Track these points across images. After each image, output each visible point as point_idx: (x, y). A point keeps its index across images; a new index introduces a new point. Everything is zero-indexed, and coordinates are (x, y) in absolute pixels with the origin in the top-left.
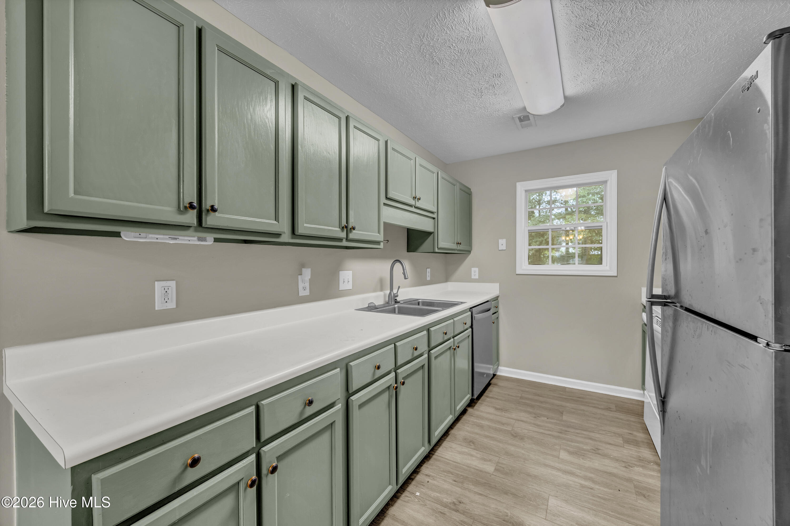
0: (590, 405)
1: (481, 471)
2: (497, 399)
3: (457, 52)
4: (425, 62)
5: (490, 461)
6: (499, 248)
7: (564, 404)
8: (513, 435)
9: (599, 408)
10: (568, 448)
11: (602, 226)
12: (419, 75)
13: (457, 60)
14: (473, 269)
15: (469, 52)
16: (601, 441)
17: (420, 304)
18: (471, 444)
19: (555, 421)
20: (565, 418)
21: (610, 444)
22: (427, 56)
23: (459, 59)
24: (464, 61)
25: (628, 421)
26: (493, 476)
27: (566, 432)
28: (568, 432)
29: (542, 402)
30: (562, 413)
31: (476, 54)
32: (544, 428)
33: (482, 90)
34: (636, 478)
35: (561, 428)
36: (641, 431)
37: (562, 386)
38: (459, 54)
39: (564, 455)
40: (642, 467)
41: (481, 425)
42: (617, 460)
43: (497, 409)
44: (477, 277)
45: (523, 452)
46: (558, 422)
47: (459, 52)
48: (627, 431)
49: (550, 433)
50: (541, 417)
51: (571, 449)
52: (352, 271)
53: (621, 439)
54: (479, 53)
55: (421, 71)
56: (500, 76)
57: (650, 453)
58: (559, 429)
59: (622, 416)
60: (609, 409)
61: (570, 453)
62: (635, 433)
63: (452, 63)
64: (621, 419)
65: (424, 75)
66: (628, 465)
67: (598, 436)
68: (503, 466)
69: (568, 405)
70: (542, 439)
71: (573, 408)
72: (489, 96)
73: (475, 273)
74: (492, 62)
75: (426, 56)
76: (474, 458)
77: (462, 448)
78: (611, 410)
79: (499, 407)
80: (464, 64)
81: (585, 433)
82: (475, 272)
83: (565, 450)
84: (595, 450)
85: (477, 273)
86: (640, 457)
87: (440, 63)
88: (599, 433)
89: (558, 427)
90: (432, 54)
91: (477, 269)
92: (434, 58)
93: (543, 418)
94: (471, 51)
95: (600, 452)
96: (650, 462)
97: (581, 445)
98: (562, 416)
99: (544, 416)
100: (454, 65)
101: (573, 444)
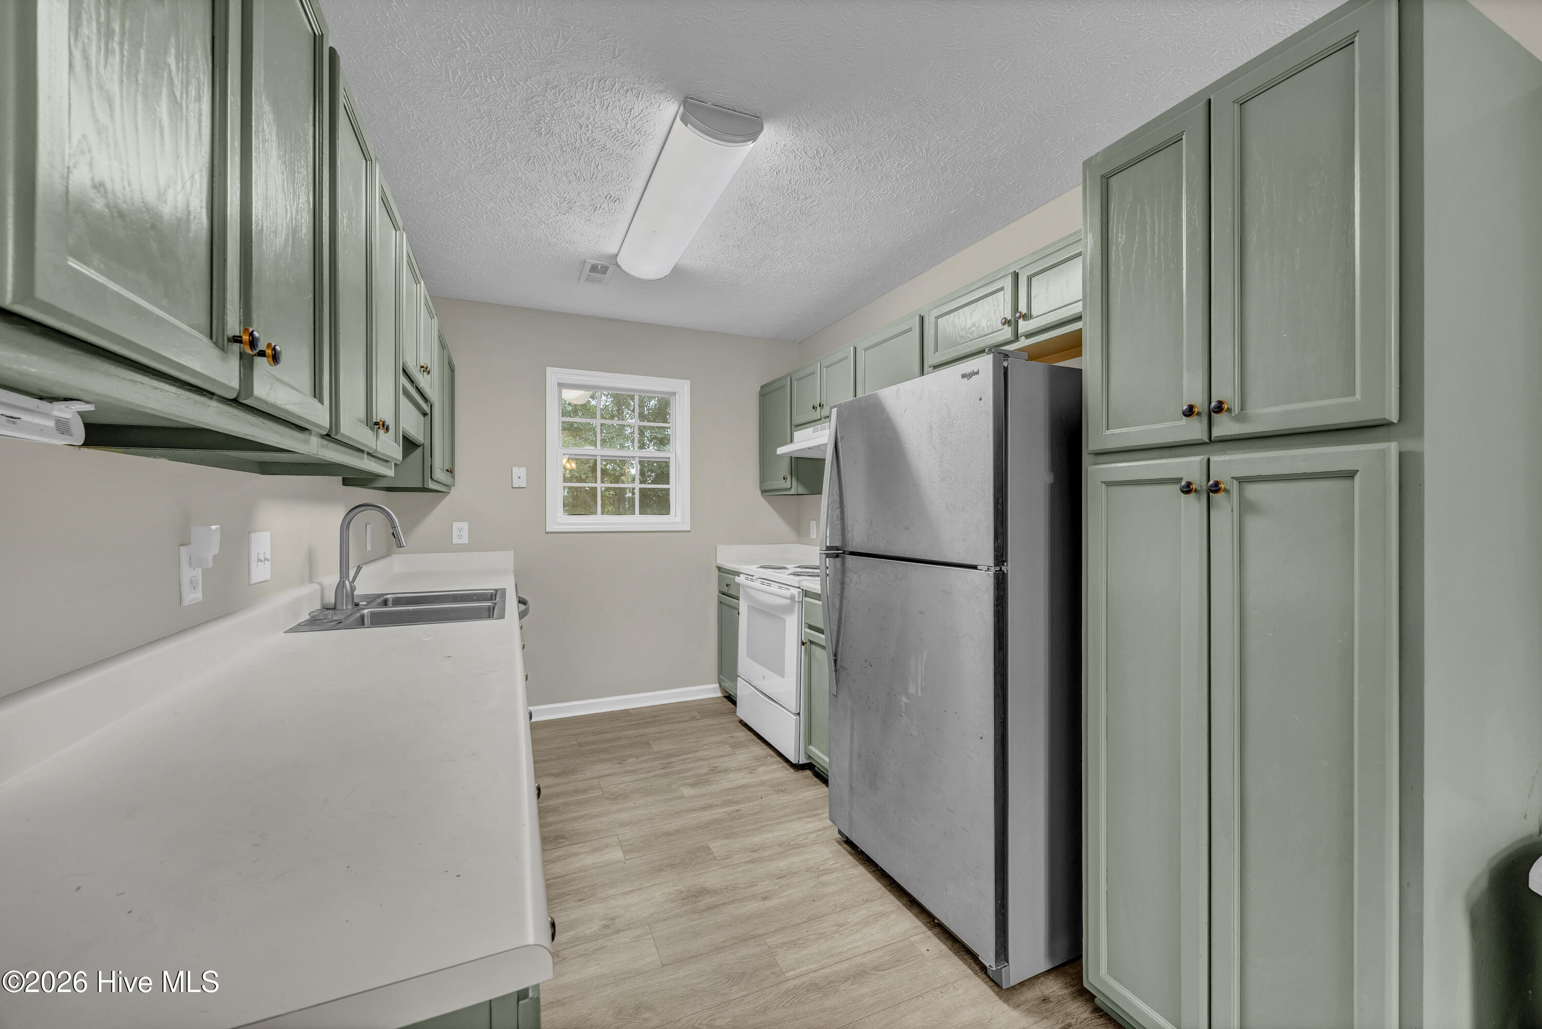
0: (672, 721)
1: (607, 865)
2: (544, 761)
3: (584, 138)
4: (520, 119)
5: (607, 846)
6: (514, 484)
7: (642, 731)
8: (610, 799)
9: (684, 721)
10: (686, 781)
11: (669, 458)
12: (488, 128)
13: (576, 148)
14: (456, 525)
15: (603, 148)
16: (712, 758)
17: (390, 603)
18: (560, 841)
19: (648, 757)
20: (656, 748)
21: (722, 756)
22: (532, 115)
23: (579, 149)
24: (584, 154)
25: (720, 724)
26: (628, 862)
27: (670, 765)
28: (672, 763)
29: (613, 740)
30: (649, 744)
31: (609, 157)
32: (641, 772)
33: (574, 205)
34: (765, 779)
35: (660, 762)
36: (738, 730)
37: (622, 710)
38: (585, 143)
39: (687, 791)
40: (762, 765)
41: (551, 808)
42: (740, 770)
43: (556, 775)
44: (465, 540)
45: (640, 812)
46: (652, 756)
47: (588, 140)
48: (726, 736)
49: (653, 773)
50: (627, 759)
51: (690, 781)
52: (269, 533)
53: (727, 746)
54: (616, 159)
55: (498, 125)
56: (615, 201)
57: (759, 748)
58: (659, 764)
59: (712, 721)
60: (693, 719)
61: (693, 785)
62: (735, 734)
63: (563, 147)
64: (713, 725)
65: (497, 134)
66: (752, 770)
67: (704, 753)
68: (631, 842)
69: (647, 730)
70: (650, 786)
71: (655, 733)
72: (576, 218)
73: (461, 532)
74: (622, 179)
75: (531, 112)
76: (582, 856)
77: (552, 853)
78: (697, 718)
79: (557, 771)
80: (580, 159)
81: (690, 756)
82: (460, 530)
83: (684, 785)
84: (713, 770)
85: (465, 534)
86: (755, 756)
87: (545, 136)
88: (704, 750)
89: (657, 763)
90: (544, 117)
91: (465, 525)
92: (541, 123)
93: (630, 760)
94: (607, 149)
95: (718, 769)
96: (766, 757)
97: (697, 771)
98: (651, 747)
99: (630, 756)
100: (563, 152)
101: (687, 774)
